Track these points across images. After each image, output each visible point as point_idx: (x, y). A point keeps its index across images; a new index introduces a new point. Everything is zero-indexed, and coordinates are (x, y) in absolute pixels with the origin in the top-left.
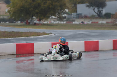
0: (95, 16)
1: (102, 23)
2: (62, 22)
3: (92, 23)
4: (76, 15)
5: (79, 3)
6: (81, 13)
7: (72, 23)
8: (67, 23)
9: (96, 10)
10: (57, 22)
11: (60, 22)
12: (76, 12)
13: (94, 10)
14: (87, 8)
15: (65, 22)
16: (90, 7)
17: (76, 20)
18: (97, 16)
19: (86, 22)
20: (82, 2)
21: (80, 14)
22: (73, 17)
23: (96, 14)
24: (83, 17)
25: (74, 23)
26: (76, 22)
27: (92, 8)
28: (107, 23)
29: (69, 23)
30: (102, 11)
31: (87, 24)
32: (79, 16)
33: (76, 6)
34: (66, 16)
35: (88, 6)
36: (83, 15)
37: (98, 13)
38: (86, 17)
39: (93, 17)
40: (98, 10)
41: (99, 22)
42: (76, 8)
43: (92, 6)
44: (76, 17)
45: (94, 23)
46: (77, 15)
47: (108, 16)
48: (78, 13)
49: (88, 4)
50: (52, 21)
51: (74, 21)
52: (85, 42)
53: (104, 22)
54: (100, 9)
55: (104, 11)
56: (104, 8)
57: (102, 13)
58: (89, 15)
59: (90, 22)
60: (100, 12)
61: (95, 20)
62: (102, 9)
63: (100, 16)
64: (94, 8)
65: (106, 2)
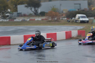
0: (32, 14)
1: (38, 20)
2: (6, 20)
3: (30, 20)
4: (16, 14)
5: (19, 4)
6: (20, 12)
7: (14, 20)
8: (9, 21)
10: (2, 20)
11: (3, 20)
12: (17, 11)
13: (31, 9)
14: (26, 8)
15: (8, 20)
16: (28, 7)
17: (17, 18)
18: (34, 15)
20: (22, 3)
22: (15, 16)
23: (33, 13)
24: (23, 16)
25: (15, 20)
26: (17, 20)
27: (29, 8)
28: (42, 20)
29: (11, 20)
30: (38, 10)
32: (20, 15)
33: (17, 7)
34: (8, 15)
35: (26, 6)
36: (23, 14)
37: (35, 12)
38: (25, 15)
39: (30, 15)
40: (35, 10)
41: (36, 20)
42: (17, 8)
43: (30, 7)
44: (17, 15)
45: (32, 20)
46: (18, 14)
47: (43, 14)
48: (18, 12)
49: (26, 5)
51: (15, 19)
52: (24, 36)
54: (36, 9)
55: (39, 10)
56: (39, 8)
57: (38, 12)
58: (27, 14)
59: (28, 20)
61: (32, 18)
63: (36, 14)
64: (31, 8)
65: (41, 3)
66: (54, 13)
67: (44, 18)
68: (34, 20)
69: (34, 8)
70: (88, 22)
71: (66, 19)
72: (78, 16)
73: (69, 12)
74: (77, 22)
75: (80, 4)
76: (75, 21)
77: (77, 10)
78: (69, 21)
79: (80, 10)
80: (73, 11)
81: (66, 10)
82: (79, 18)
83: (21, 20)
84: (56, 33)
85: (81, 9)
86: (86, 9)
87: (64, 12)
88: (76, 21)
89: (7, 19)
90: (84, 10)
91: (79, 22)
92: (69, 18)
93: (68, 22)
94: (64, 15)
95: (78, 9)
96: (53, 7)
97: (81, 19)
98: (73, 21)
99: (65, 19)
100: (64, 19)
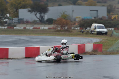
1: (44, 29)
2: (3, 28)
3: (33, 28)
4: (17, 20)
5: (21, 8)
7: (14, 28)
9: (38, 15)
11: (0, 27)
12: (18, 16)
13: (36, 15)
14: (29, 13)
15: (6, 27)
17: (17, 25)
18: (39, 22)
19: (28, 28)
20: (24, 7)
21: (22, 19)
22: (15, 22)
23: (38, 20)
24: (25, 22)
25: (15, 28)
26: (17, 28)
27: (34, 13)
28: (49, 29)
29: (10, 28)
30: (44, 16)
31: (29, 30)
32: (21, 21)
33: (18, 11)
34: (7, 21)
35: (29, 11)
36: (25, 20)
37: (40, 18)
38: (27, 22)
39: (34, 22)
40: (40, 16)
41: (41, 28)
42: (18, 13)
43: (34, 12)
44: (17, 22)
45: (36, 28)
46: (19, 20)
47: (50, 21)
48: (19, 18)
49: (30, 9)
53: (46, 27)
54: (42, 15)
55: (46, 17)
56: (46, 14)
57: (44, 19)
58: (30, 21)
60: (42, 17)
61: (36, 26)
62: (45, 14)
63: (42, 21)
64: (36, 13)
65: (48, 7)
66: (64, 20)
67: (51, 26)
68: (39, 28)
69: (39, 13)
70: (106, 33)
71: (79, 28)
72: (94, 26)
73: (83, 19)
74: (93, 33)
75: (97, 11)
76: (90, 32)
77: (93, 18)
79: (96, 18)
80: (88, 19)
81: (80, 17)
82: (95, 28)
83: (22, 28)
85: (98, 17)
86: (105, 17)
87: (77, 20)
88: (92, 31)
90: (101, 19)
91: (96, 33)
92: (83, 28)
94: (77, 24)
95: (95, 17)
96: (64, 13)
97: (98, 30)
98: (88, 32)
99: (77, 29)
100: (76, 28)
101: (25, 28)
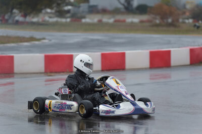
0: (120, 9)
1: (132, 23)
2: (64, 20)
3: (115, 21)
4: (87, 7)
7: (81, 21)
8: (71, 21)
10: (55, 19)
11: (59, 20)
15: (68, 20)
17: (87, 16)
18: (123, 10)
19: (105, 20)
22: (83, 12)
23: (122, 6)
24: (100, 11)
25: (83, 20)
26: (87, 20)
29: (75, 20)
30: (133, 1)
31: (107, 24)
32: (93, 10)
34: (70, 9)
36: (100, 7)
37: (126, 4)
38: (104, 11)
39: (116, 11)
40: (126, 0)
41: (127, 21)
44: (87, 10)
45: (119, 21)
48: (91, 4)
50: (47, 18)
51: (84, 17)
52: (102, 55)
53: (135, 19)
55: (136, 2)
58: (109, 8)
59: (111, 21)
60: (129, 2)
61: (120, 17)
63: (129, 9)
67: (145, 17)
68: (124, 21)
71: (191, 21)
73: (197, 6)
78: (198, 27)
81: (192, 3)
83: (96, 20)
84: (169, 52)
87: (188, 7)
89: (66, 18)
92: (198, 21)
93: (196, 28)
94: (188, 14)
99: (189, 23)
100: (187, 21)
101: (100, 21)
